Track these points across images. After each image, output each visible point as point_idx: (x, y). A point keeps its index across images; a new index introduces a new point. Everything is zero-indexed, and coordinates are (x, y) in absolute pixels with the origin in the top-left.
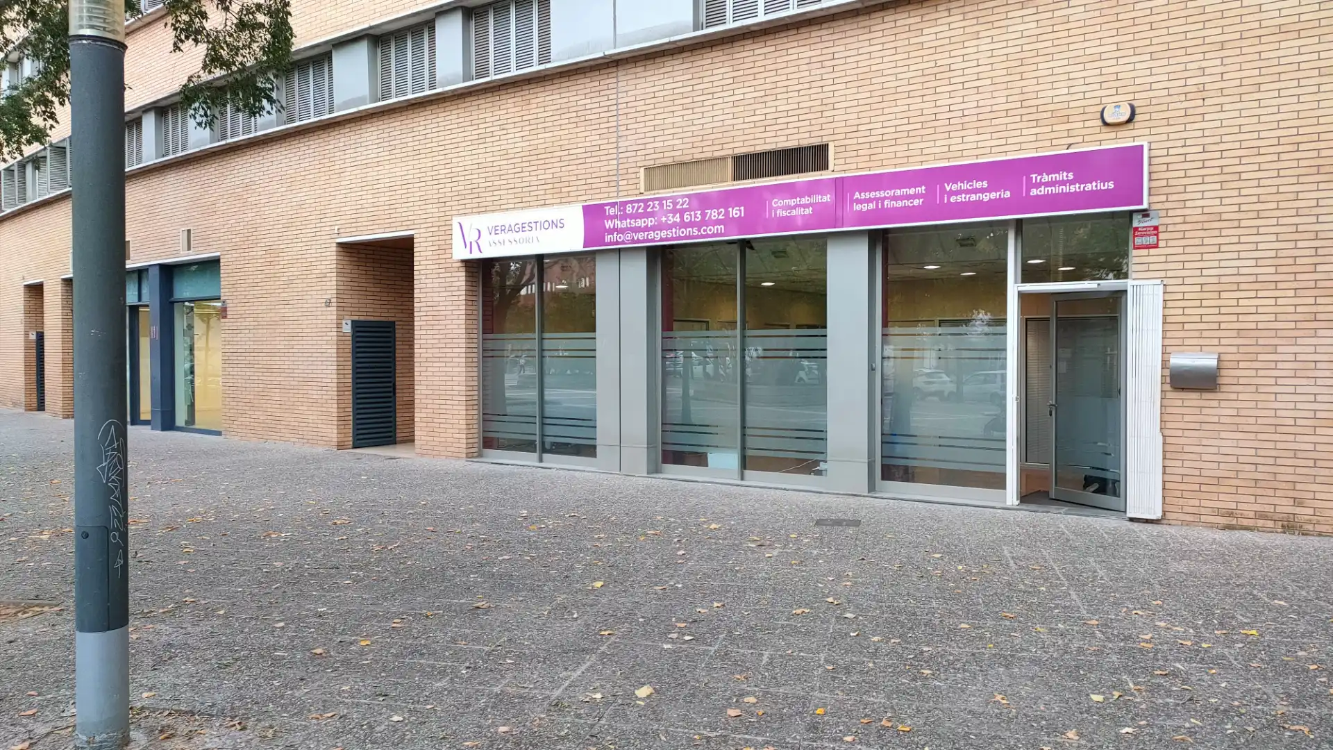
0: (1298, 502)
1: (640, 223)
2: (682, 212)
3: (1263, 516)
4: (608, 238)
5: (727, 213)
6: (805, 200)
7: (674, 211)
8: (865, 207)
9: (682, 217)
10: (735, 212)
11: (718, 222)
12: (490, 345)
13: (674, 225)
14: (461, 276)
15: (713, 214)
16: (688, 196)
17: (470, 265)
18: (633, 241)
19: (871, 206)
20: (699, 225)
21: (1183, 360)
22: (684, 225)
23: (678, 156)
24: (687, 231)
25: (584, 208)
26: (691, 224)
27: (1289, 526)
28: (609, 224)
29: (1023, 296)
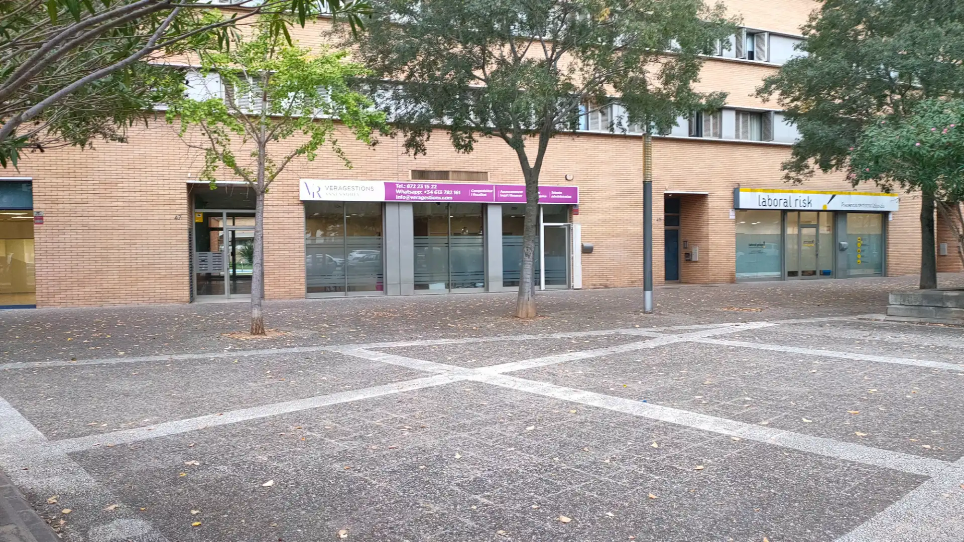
0: (607, 280)
1: (414, 192)
2: (434, 190)
3: (601, 285)
4: (397, 197)
5: (453, 192)
6: (484, 191)
7: (430, 189)
8: (505, 196)
9: (433, 192)
10: (457, 192)
11: (449, 196)
13: (430, 195)
14: (302, 208)
15: (448, 192)
16: (437, 185)
18: (410, 199)
19: (506, 196)
20: (441, 196)
21: (586, 244)
22: (434, 195)
23: (428, 168)
24: (436, 198)
25: (385, 184)
26: (438, 195)
27: (606, 287)
28: (398, 191)
29: (545, 227)
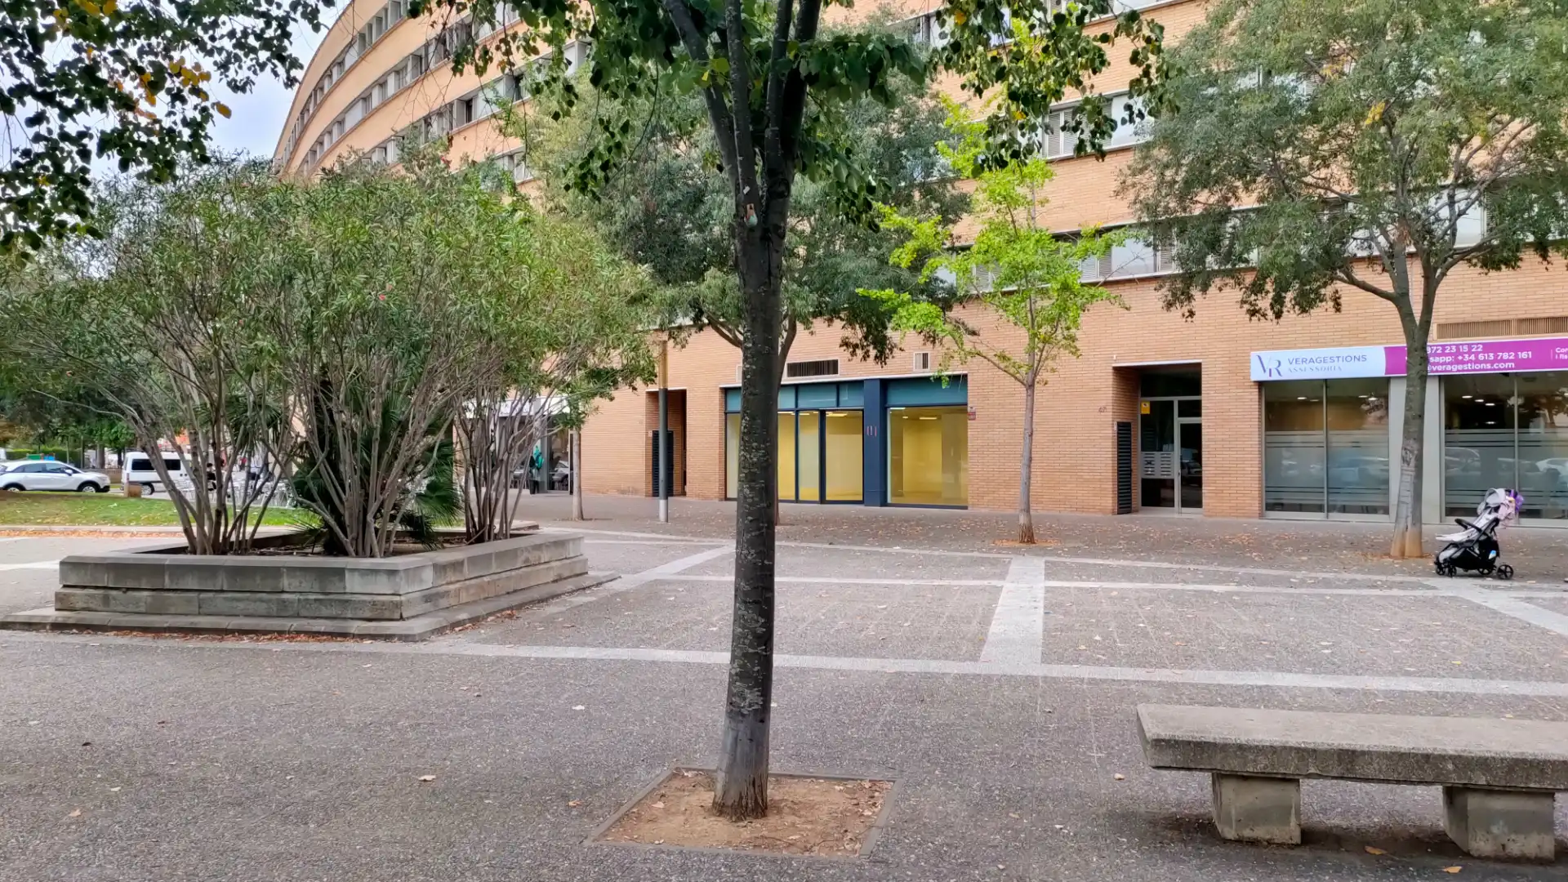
1: (1439, 359)
2: (1477, 354)
5: (1516, 355)
7: (1470, 353)
9: (1476, 357)
10: (1524, 355)
11: (1509, 361)
12: (1270, 439)
13: (1470, 361)
14: (1256, 391)
15: (1505, 356)
16: (1482, 343)
17: (1261, 384)
20: (1492, 363)
22: (1477, 361)
23: (1468, 318)
24: (1482, 366)
25: (1387, 349)
26: (1485, 362)
